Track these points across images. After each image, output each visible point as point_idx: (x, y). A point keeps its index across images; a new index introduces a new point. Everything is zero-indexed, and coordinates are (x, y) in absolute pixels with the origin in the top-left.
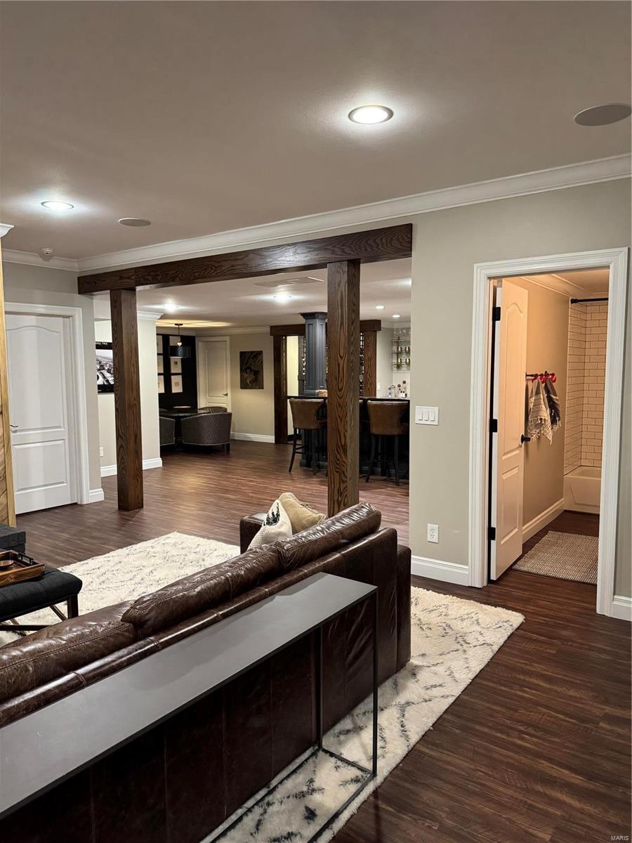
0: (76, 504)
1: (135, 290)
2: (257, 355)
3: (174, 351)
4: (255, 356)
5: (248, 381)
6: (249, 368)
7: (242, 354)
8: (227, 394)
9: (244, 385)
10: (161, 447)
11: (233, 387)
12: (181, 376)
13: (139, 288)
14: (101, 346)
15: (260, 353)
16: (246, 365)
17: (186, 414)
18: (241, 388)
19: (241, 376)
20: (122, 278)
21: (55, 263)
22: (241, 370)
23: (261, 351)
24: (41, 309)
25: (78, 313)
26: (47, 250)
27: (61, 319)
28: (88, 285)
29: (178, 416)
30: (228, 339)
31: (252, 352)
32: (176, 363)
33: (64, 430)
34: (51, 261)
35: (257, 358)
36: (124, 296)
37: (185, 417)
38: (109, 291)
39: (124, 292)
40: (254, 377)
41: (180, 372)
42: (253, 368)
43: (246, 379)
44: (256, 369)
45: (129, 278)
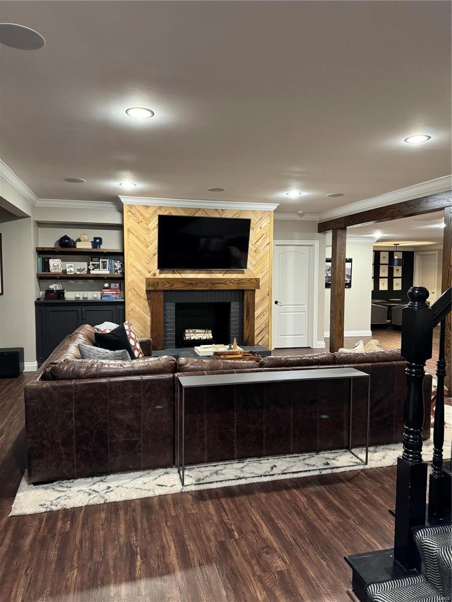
0: (310, 347)
1: (346, 229)
8: (434, 292)
10: (371, 325)
11: (438, 287)
12: (401, 279)
13: (348, 228)
14: (328, 261)
17: (396, 304)
20: (338, 223)
21: (305, 218)
24: (297, 242)
25: (316, 243)
26: (300, 212)
27: (308, 247)
28: (323, 227)
29: (390, 306)
30: (436, 252)
32: (398, 270)
33: (306, 306)
34: (304, 216)
36: (339, 232)
37: (395, 306)
38: (331, 231)
39: (339, 230)
45: (341, 223)
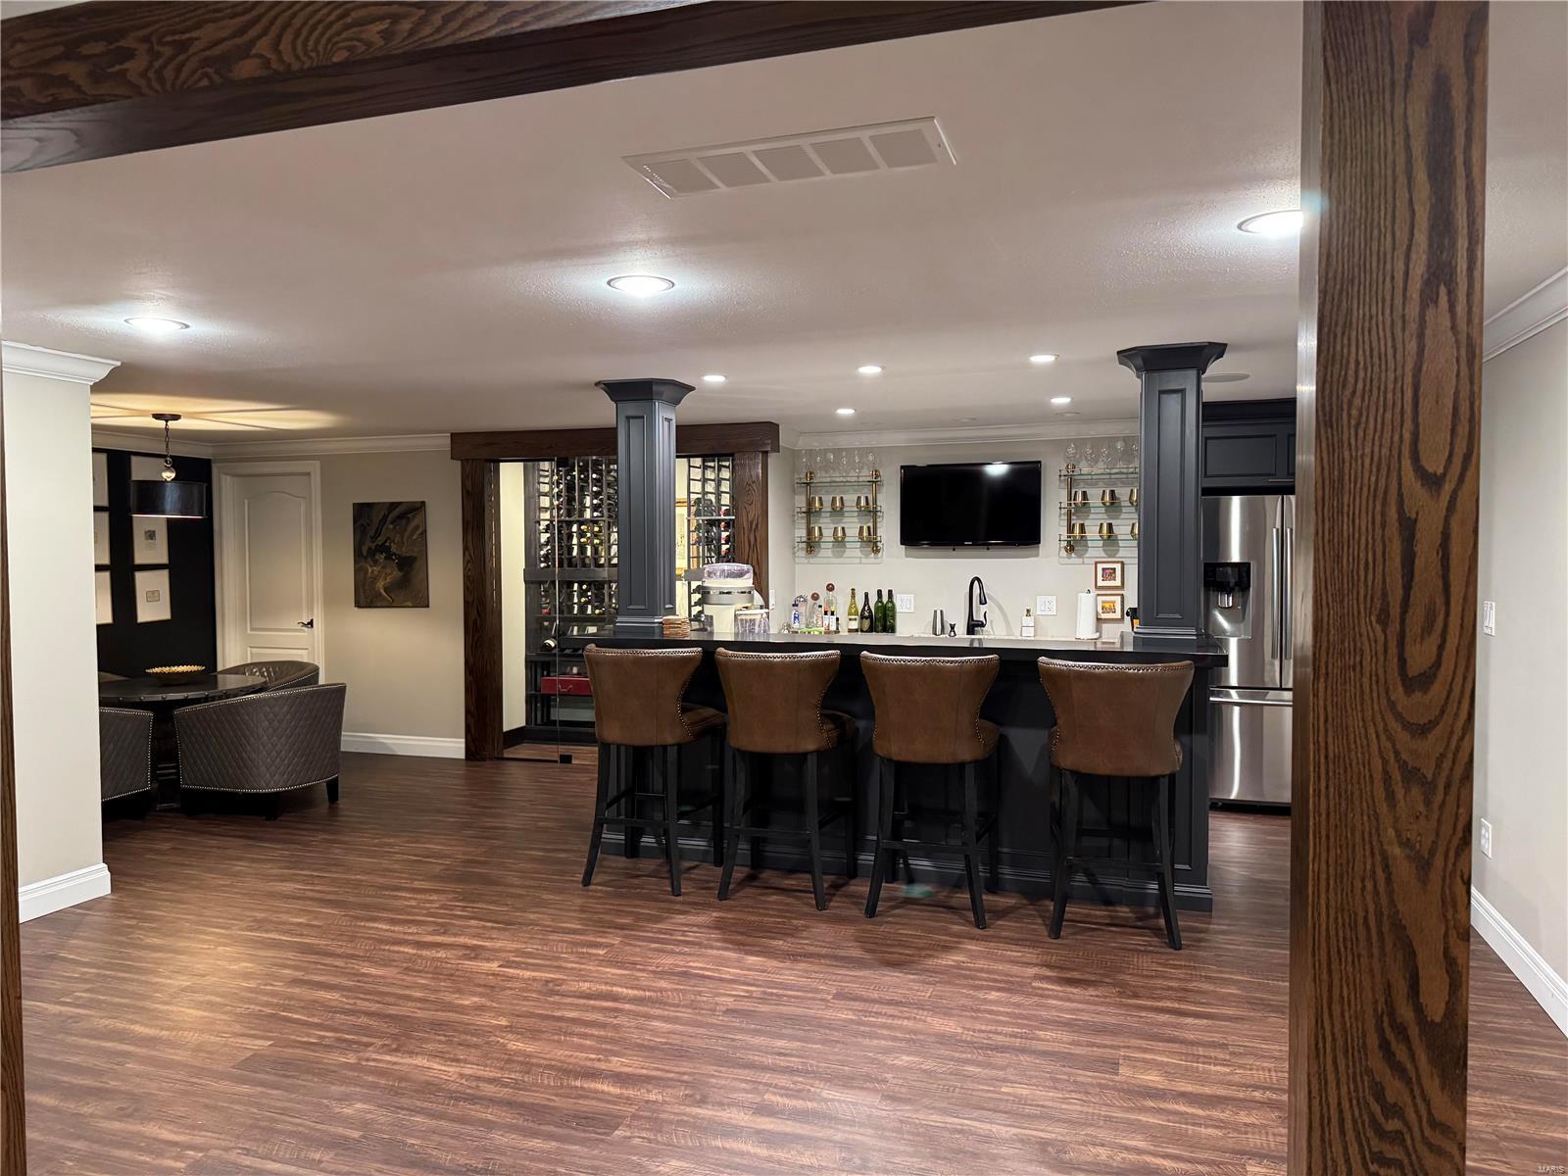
2: (409, 514)
3: (149, 497)
4: (401, 516)
5: (380, 585)
6: (383, 549)
7: (362, 511)
8: (311, 623)
9: (366, 598)
11: (330, 600)
12: (165, 573)
15: (419, 508)
16: (374, 538)
17: (192, 695)
18: (358, 605)
19: (357, 571)
22: (358, 555)
23: (423, 503)
29: (162, 701)
30: (314, 467)
31: (394, 505)
32: (151, 535)
35: (409, 521)
37: (187, 703)
40: (397, 574)
41: (165, 560)
42: (394, 549)
43: (375, 579)
44: (405, 552)
